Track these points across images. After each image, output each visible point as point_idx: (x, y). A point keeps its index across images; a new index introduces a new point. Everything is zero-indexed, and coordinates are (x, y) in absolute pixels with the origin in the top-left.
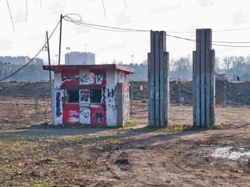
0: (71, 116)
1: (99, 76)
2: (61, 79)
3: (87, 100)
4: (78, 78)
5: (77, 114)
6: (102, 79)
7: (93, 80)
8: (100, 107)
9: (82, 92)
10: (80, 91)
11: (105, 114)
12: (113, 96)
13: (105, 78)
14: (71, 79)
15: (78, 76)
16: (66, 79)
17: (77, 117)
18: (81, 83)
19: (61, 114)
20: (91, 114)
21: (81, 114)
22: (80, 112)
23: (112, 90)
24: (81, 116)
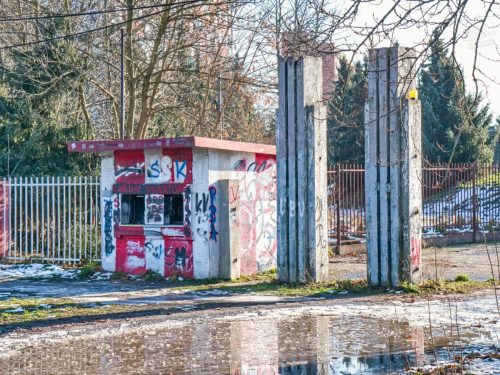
0: (129, 254)
1: (180, 164)
2: (113, 172)
3: (159, 219)
4: (143, 168)
5: (141, 249)
6: (184, 171)
7: (169, 173)
8: (181, 234)
9: (150, 200)
10: (146, 197)
11: (191, 251)
12: (205, 210)
13: (190, 168)
14: (131, 170)
15: (143, 164)
16: (122, 171)
17: (141, 255)
18: (148, 181)
19: (113, 247)
20: (166, 250)
21: (147, 249)
22: (146, 245)
23: (204, 195)
24: (149, 255)
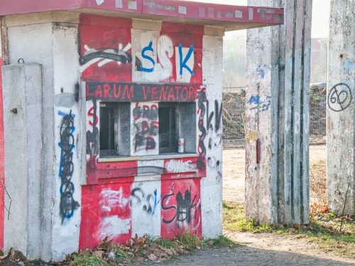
0: (105, 214)
1: (185, 51)
2: (76, 56)
3: (151, 145)
4: (129, 53)
5: (125, 201)
6: (191, 63)
7: (168, 64)
8: (193, 168)
9: (138, 113)
10: (133, 106)
11: (198, 196)
12: (217, 127)
13: (198, 60)
14: (108, 56)
15: (128, 47)
16: (91, 56)
17: (124, 213)
18: (137, 77)
19: (74, 205)
20: (164, 198)
21: (134, 201)
22: (133, 194)
23: (216, 103)
24: (137, 210)
